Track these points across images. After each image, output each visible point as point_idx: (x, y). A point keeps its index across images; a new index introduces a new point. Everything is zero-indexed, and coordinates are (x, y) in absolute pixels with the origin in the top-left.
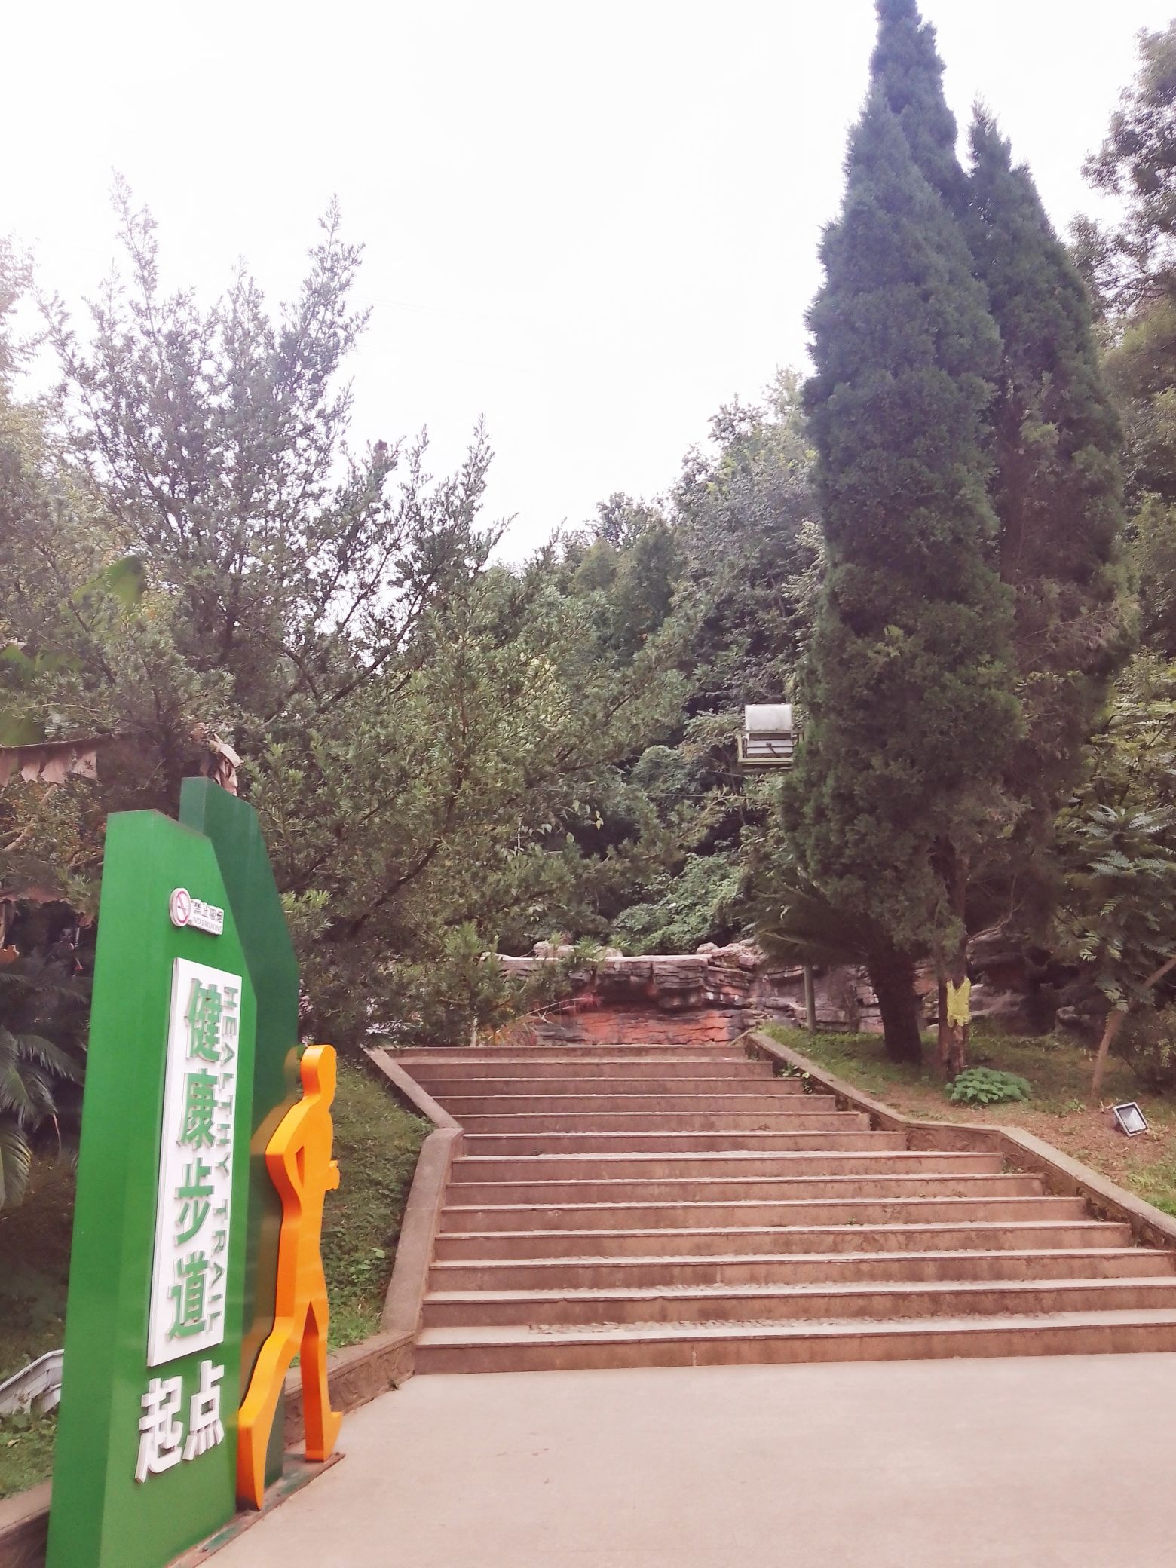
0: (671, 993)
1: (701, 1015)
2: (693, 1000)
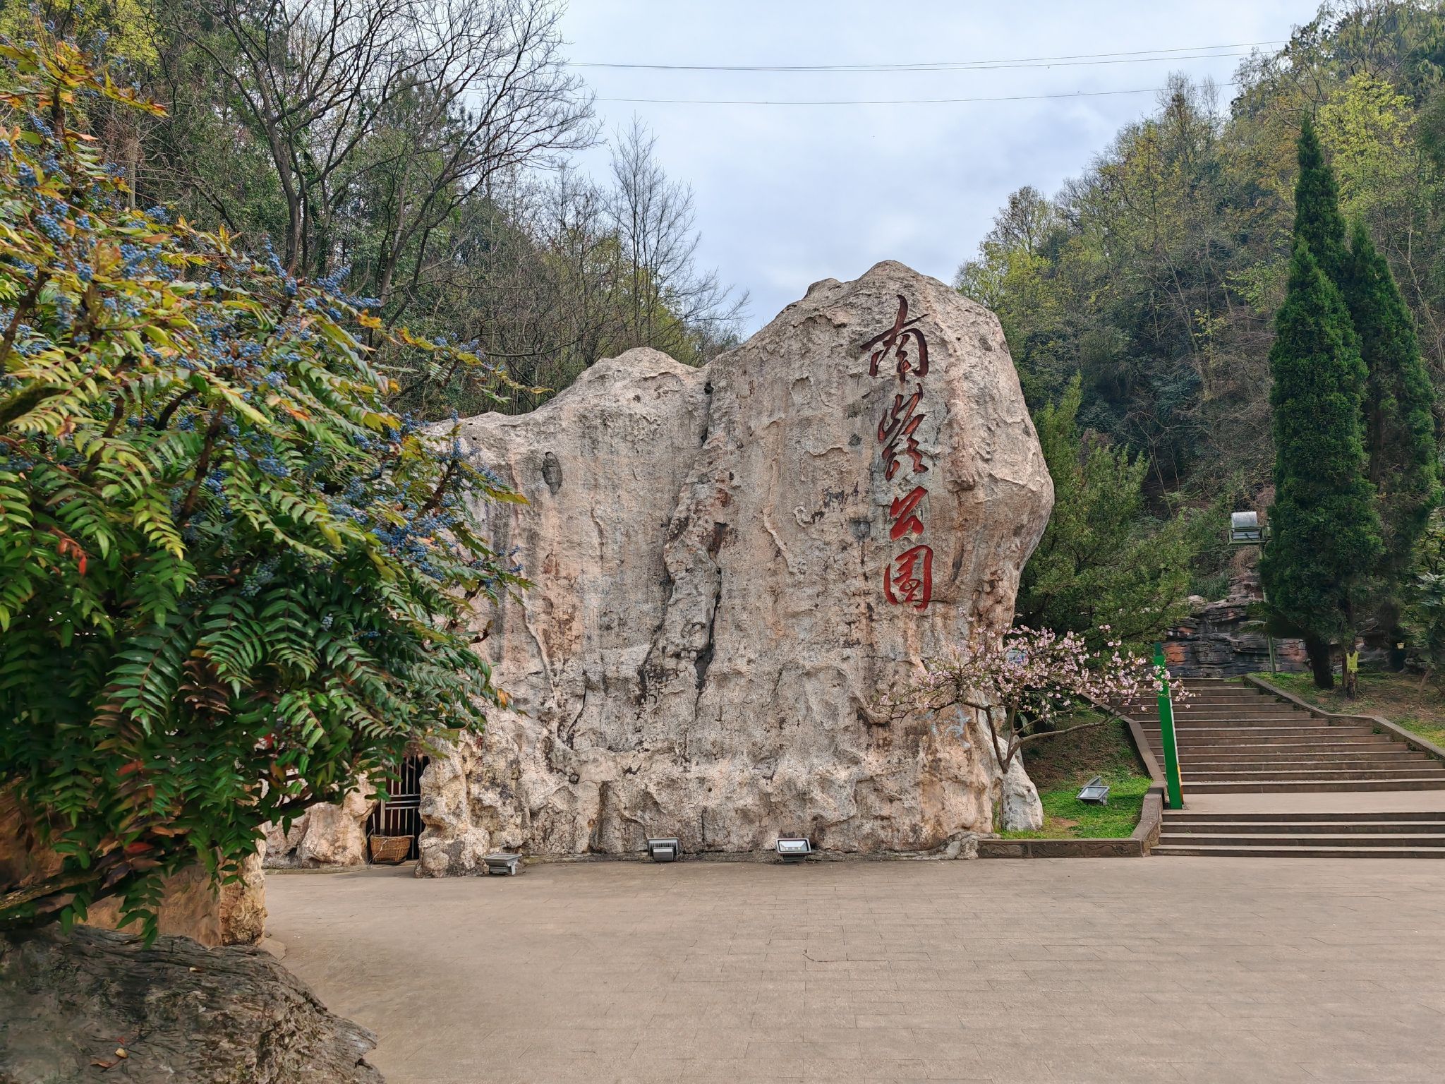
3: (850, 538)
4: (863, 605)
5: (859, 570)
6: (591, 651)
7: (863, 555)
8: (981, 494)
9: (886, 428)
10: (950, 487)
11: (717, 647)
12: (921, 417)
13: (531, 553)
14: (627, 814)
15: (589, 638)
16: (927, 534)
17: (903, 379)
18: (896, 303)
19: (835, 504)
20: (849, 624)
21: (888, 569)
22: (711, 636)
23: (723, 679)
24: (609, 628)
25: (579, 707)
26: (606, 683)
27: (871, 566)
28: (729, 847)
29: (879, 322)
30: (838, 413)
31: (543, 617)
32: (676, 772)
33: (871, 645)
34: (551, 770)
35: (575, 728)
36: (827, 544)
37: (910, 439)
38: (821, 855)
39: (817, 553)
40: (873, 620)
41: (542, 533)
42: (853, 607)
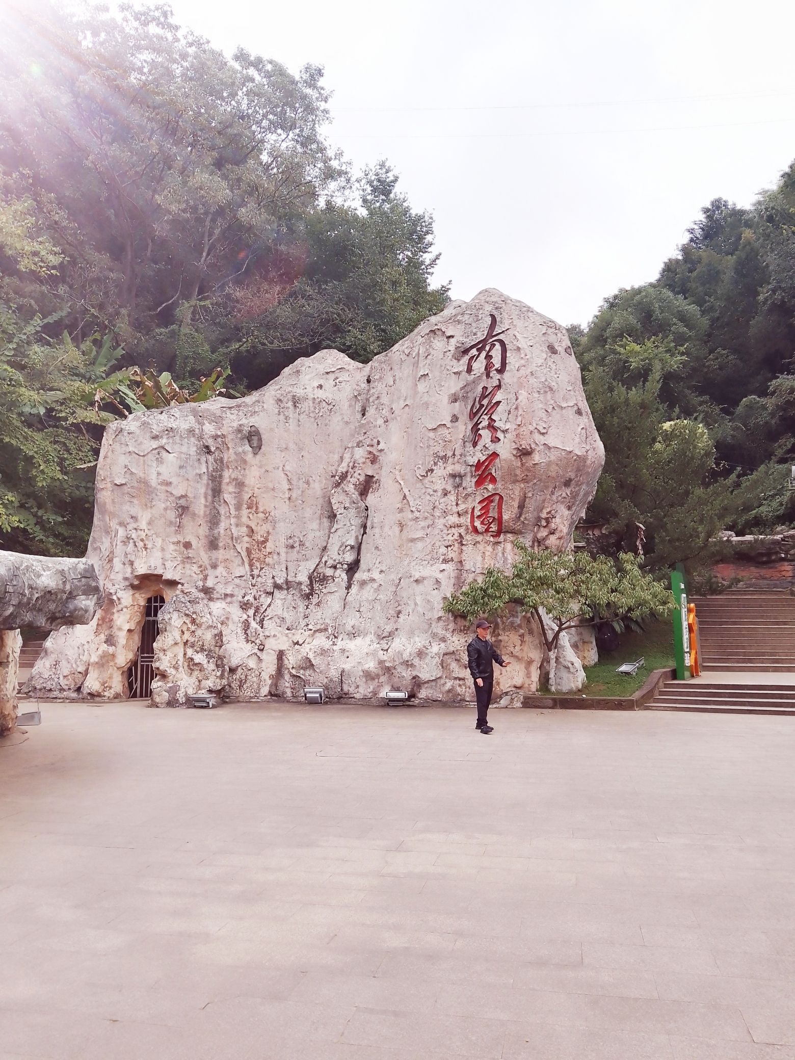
0: (762, 555)
1: (777, 565)
2: (773, 557)
3: (449, 488)
4: (457, 534)
5: (455, 509)
6: (279, 563)
7: (457, 499)
8: (537, 458)
9: (475, 410)
10: (515, 452)
11: (362, 562)
12: (498, 403)
13: (238, 496)
14: (294, 672)
15: (278, 554)
16: (499, 485)
17: (488, 376)
18: (489, 320)
19: (440, 463)
20: (447, 547)
21: (473, 509)
22: (359, 554)
23: (363, 583)
24: (293, 547)
25: (269, 600)
26: (289, 585)
27: (462, 507)
28: (357, 696)
29: (475, 334)
30: (445, 400)
31: (246, 539)
32: (327, 644)
33: (461, 562)
34: (247, 641)
35: (266, 614)
36: (435, 491)
37: (490, 418)
38: (417, 701)
39: (428, 497)
40: (463, 545)
41: (247, 482)
42: (450, 536)
